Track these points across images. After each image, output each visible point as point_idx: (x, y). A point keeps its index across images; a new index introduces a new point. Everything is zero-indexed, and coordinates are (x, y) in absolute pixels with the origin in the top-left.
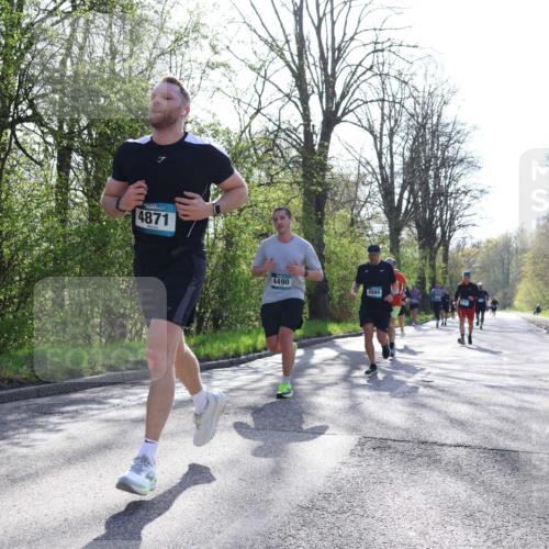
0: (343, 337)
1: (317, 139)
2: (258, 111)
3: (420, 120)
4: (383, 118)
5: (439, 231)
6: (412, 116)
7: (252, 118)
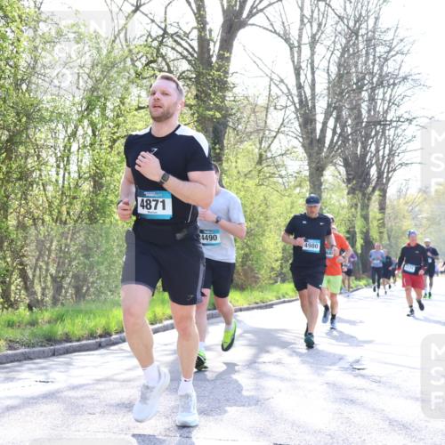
0: (248, 309)
1: (214, 49)
2: (137, 8)
3: (351, 24)
4: (302, 21)
5: (373, 171)
6: (341, 18)
7: (128, 17)
